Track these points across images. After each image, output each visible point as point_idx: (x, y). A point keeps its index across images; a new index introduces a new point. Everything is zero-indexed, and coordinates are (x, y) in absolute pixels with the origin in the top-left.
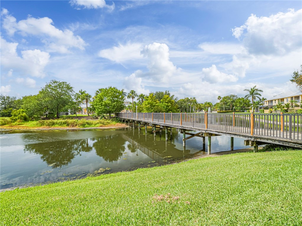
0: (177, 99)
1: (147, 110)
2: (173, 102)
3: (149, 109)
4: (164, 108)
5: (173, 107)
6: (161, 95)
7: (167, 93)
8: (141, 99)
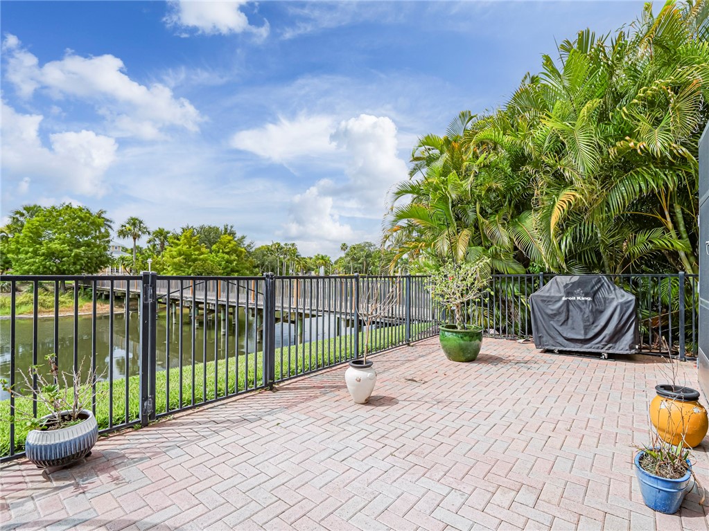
0: (252, 246)
1: (175, 269)
2: (241, 252)
3: (181, 267)
4: (220, 265)
5: (243, 263)
6: (212, 235)
7: (229, 231)
8: (158, 242)
